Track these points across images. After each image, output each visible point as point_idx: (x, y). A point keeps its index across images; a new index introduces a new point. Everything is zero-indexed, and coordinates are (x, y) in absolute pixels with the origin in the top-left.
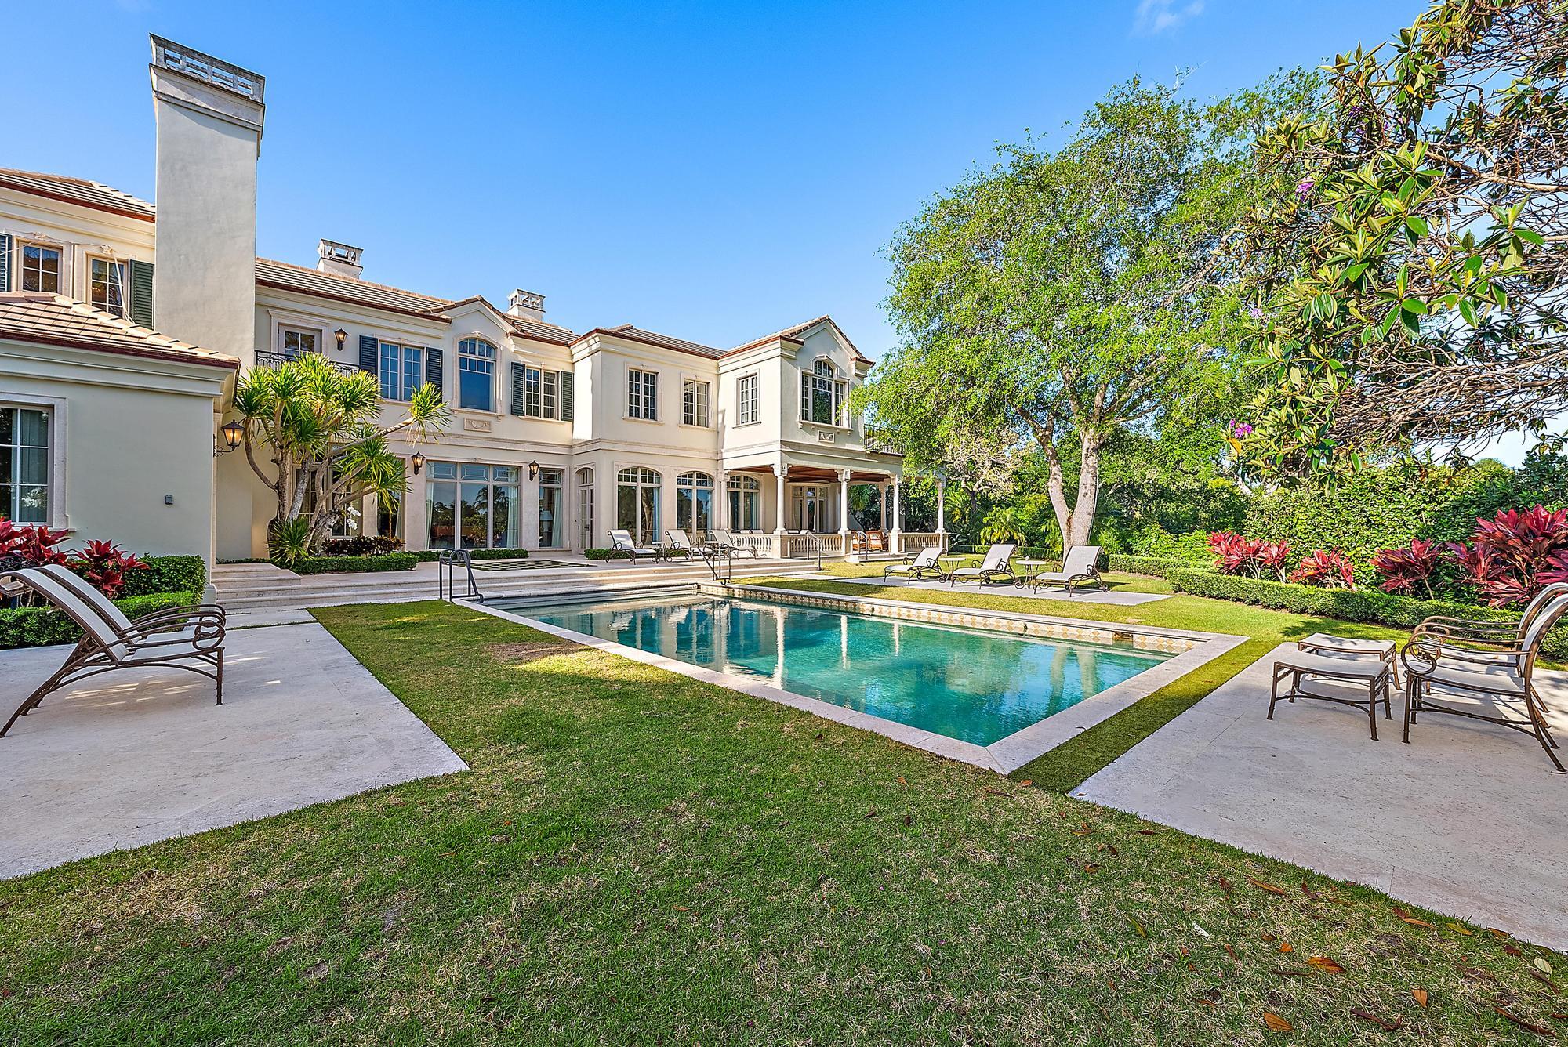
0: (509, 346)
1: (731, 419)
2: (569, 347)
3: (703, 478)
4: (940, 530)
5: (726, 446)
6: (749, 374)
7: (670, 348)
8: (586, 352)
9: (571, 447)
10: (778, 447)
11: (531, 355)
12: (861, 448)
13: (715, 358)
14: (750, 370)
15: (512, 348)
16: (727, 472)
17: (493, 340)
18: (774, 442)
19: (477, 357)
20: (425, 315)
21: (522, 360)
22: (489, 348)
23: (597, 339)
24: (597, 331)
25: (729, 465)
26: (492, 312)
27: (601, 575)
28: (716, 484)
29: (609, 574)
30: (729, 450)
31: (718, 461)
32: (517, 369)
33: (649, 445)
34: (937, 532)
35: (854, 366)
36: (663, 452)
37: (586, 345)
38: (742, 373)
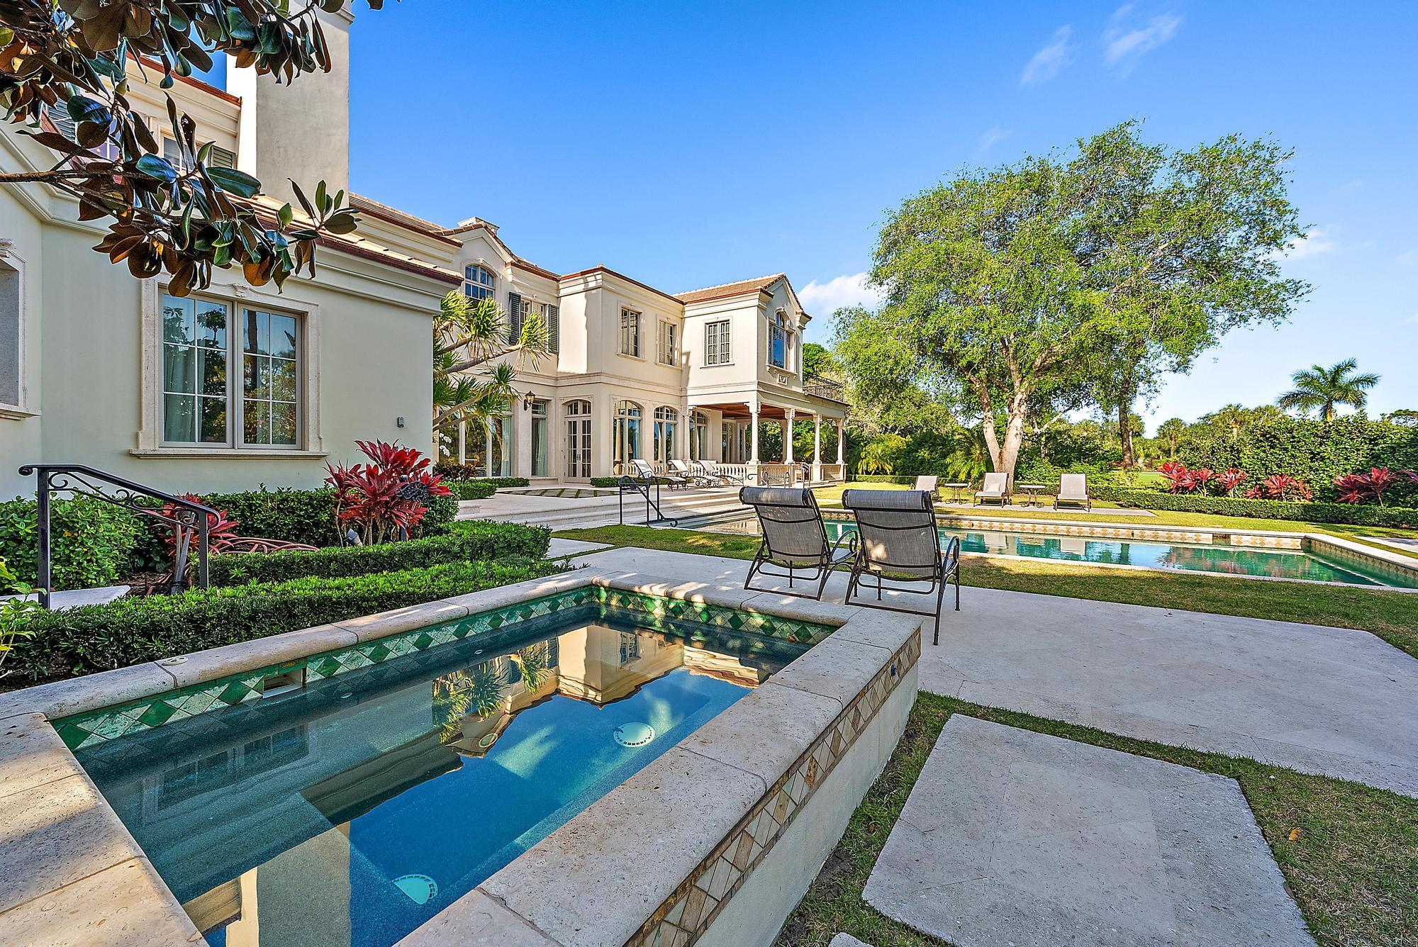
0: (507, 274)
1: (697, 359)
2: (558, 281)
3: (672, 413)
4: (840, 461)
5: (691, 384)
6: (719, 320)
7: (653, 290)
8: (581, 287)
9: (557, 379)
10: (755, 387)
11: (523, 286)
12: (801, 391)
13: (682, 303)
14: (722, 317)
15: (510, 278)
16: (691, 408)
17: (494, 268)
18: (751, 383)
19: (478, 284)
20: (438, 237)
21: (517, 291)
22: (489, 275)
23: (599, 277)
24: (602, 269)
25: (693, 401)
26: (494, 240)
27: (681, 500)
28: (680, 419)
29: (685, 500)
30: (695, 388)
31: (683, 396)
32: (514, 299)
33: (637, 381)
34: (837, 463)
35: (798, 319)
36: (645, 387)
37: (582, 281)
38: (712, 318)
